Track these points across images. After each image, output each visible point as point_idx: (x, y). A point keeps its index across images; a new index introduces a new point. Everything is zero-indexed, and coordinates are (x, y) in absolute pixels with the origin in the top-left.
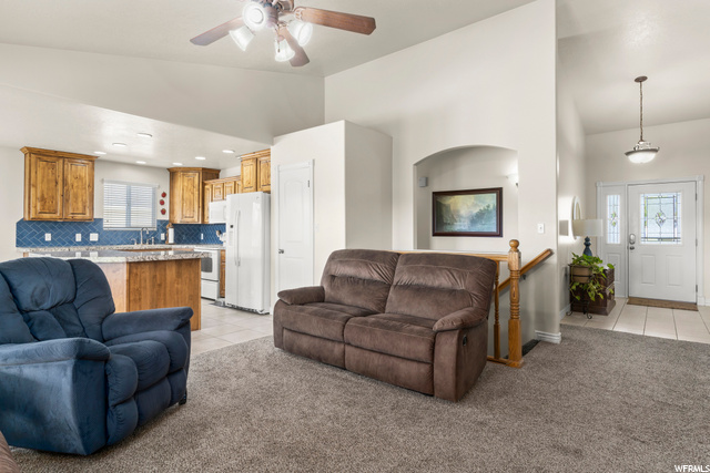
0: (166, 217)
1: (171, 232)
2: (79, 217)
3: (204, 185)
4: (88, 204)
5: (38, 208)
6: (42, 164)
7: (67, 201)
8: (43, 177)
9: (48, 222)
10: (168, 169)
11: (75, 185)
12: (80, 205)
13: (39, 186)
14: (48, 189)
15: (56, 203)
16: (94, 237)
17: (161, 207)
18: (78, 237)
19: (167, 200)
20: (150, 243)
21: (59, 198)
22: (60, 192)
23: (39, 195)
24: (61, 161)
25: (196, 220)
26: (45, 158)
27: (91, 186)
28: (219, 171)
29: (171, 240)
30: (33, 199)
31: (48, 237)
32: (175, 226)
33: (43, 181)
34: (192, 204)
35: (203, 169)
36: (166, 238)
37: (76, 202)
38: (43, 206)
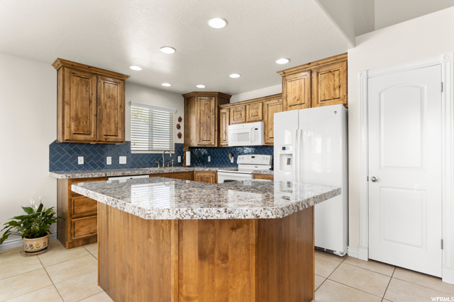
0: (181, 141)
1: (188, 154)
2: (111, 139)
3: (219, 109)
4: (120, 125)
5: (73, 128)
6: (76, 79)
7: (101, 121)
8: (77, 94)
9: (81, 144)
10: (184, 95)
11: (108, 104)
12: (113, 126)
13: (73, 104)
14: (82, 108)
15: (90, 124)
16: (123, 160)
17: (178, 131)
18: (109, 161)
19: (182, 124)
20: (171, 166)
21: (93, 118)
22: (94, 112)
23: (73, 114)
24: (95, 78)
25: (214, 143)
26: (79, 73)
27: (123, 107)
28: (230, 96)
29: (188, 162)
30: (67, 118)
31: (81, 160)
32: (191, 149)
33: (77, 98)
34: (208, 128)
35: (220, 93)
36: (183, 160)
37: (109, 123)
38: (77, 126)
